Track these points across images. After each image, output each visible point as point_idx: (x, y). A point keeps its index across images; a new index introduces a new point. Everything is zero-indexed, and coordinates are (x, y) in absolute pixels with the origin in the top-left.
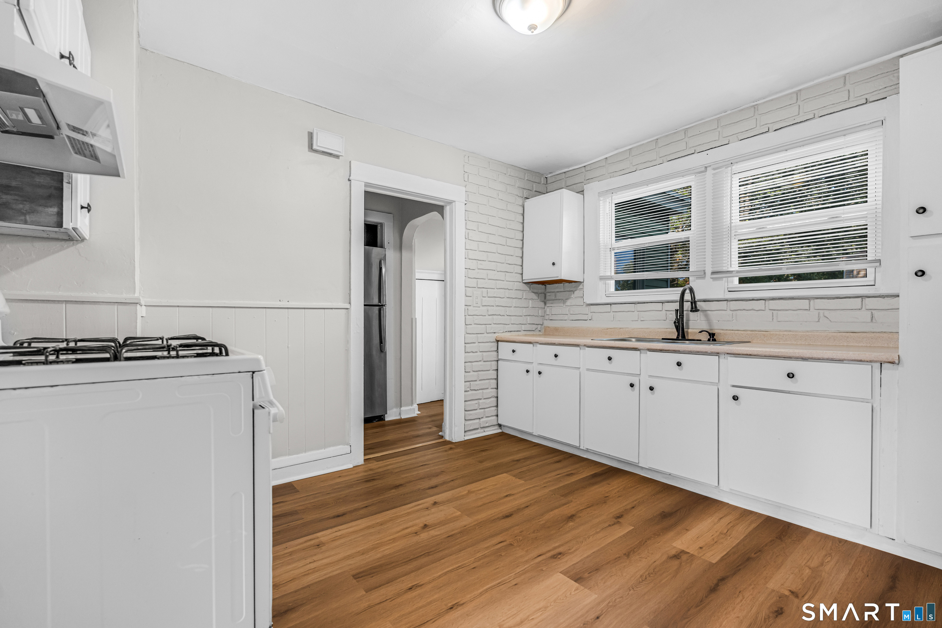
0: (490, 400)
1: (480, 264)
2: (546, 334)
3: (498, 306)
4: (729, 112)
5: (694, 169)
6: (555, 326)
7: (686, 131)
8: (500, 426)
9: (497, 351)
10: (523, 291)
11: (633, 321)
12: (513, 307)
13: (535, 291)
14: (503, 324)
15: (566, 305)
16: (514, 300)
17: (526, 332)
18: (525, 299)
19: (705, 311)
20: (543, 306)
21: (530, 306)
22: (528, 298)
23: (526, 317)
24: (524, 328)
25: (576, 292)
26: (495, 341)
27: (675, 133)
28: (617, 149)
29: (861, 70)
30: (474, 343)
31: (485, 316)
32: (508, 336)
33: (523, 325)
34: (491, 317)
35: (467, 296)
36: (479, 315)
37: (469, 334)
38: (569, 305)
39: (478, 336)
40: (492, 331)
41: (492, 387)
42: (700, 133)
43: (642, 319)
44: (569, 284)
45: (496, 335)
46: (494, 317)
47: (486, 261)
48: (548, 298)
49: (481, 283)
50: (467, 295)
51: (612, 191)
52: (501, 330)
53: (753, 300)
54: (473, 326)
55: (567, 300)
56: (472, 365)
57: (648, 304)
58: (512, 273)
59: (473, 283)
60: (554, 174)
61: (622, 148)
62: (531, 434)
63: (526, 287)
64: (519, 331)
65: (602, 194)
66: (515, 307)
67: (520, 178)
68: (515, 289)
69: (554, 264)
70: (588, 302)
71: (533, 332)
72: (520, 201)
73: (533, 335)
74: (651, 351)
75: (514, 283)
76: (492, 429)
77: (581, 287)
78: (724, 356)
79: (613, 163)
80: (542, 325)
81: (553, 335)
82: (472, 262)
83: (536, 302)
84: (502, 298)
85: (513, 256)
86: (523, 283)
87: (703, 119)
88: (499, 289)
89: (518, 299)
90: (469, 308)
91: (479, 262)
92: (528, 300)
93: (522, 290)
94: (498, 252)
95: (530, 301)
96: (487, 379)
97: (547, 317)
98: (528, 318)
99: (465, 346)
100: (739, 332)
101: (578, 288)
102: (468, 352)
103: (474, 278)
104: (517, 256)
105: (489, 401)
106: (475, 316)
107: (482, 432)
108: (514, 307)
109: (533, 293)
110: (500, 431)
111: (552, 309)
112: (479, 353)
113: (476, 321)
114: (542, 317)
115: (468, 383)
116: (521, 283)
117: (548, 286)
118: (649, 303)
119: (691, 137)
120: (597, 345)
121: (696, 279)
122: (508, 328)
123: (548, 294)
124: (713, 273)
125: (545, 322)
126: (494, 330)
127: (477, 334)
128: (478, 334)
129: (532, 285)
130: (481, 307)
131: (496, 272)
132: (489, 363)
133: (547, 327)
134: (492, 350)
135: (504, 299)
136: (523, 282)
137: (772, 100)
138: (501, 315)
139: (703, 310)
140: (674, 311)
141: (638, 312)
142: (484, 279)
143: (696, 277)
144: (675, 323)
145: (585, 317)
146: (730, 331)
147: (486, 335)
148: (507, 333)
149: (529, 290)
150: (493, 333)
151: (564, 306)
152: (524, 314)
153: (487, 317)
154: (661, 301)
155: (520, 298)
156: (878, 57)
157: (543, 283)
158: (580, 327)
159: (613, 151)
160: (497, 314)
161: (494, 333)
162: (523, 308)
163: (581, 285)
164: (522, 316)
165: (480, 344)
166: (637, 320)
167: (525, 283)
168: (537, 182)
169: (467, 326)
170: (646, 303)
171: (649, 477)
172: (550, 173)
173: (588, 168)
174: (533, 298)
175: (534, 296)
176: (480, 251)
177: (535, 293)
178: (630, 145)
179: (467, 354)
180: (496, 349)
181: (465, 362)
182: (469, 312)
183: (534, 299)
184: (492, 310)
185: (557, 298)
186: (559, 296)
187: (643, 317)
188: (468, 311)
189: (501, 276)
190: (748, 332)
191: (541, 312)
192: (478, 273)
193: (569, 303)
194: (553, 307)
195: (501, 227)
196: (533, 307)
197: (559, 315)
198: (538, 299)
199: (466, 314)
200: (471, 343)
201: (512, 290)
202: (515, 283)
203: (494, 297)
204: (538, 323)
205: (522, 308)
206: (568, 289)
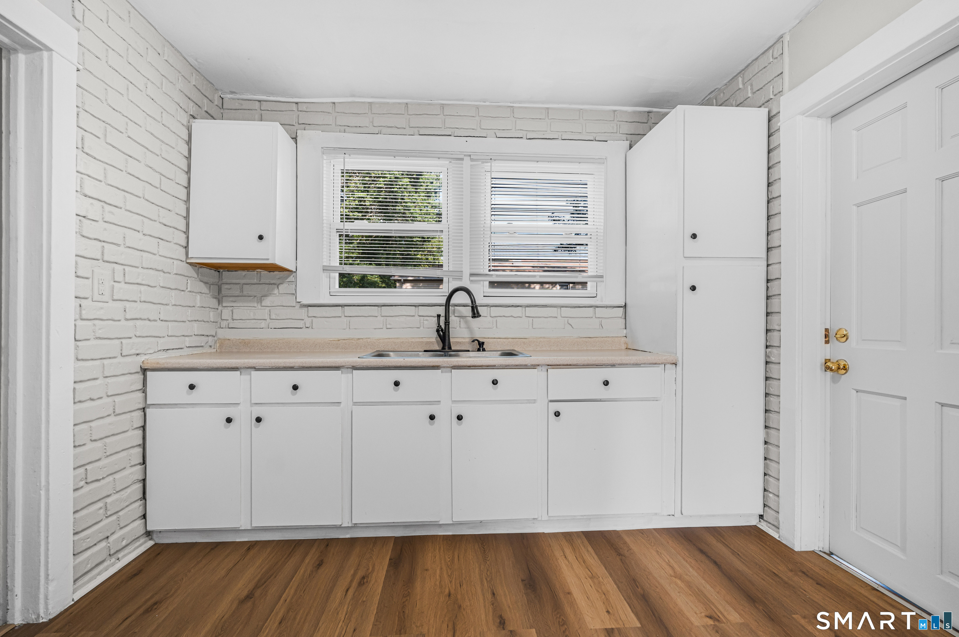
0: (129, 491)
1: (110, 212)
2: (223, 351)
3: (145, 302)
4: (487, 103)
5: (451, 153)
6: (242, 338)
7: (443, 106)
8: (149, 534)
9: (144, 390)
10: (187, 278)
11: (375, 329)
12: (170, 305)
13: (206, 279)
14: (154, 337)
15: (263, 304)
16: (173, 293)
17: (191, 349)
18: (190, 292)
19: (464, 318)
20: (216, 306)
21: (198, 304)
22: (195, 291)
23: (191, 323)
24: (188, 342)
25: (281, 287)
26: (139, 370)
27: (429, 104)
28: (353, 96)
29: (591, 110)
30: (94, 379)
31: (119, 321)
32: (162, 359)
33: (187, 338)
34: (131, 323)
35: (77, 277)
36: (107, 320)
37: (83, 360)
38: (269, 305)
39: (104, 364)
40: (134, 351)
41: (133, 463)
42: (457, 115)
43: (389, 326)
44: (268, 273)
45: (142, 358)
46: (138, 323)
47: (121, 208)
48: (224, 292)
49: (111, 253)
50: (79, 274)
51: (346, 151)
52: (150, 348)
53: (512, 306)
54: (93, 342)
55: (265, 298)
56: (91, 427)
57: (397, 307)
58: (170, 242)
59: (93, 249)
60: (238, 96)
61: (360, 97)
62: (236, 531)
63: (191, 271)
64: (181, 348)
65: (326, 150)
66: (175, 305)
67: (184, 77)
68: (175, 272)
69: (261, 237)
70: (305, 302)
71: (201, 348)
72: (184, 119)
73: (202, 355)
74: (456, 368)
75: (173, 261)
76: (133, 547)
77: (291, 278)
78: (541, 368)
79: (344, 113)
80: (214, 337)
81: (238, 352)
82: (92, 204)
83: (206, 298)
84: (152, 287)
85: (171, 211)
86: (188, 263)
87: (462, 100)
88: (147, 268)
89: (179, 291)
90: (84, 303)
91: (107, 208)
92: (194, 294)
93: (186, 275)
94: (146, 197)
95: (198, 297)
96: (123, 450)
97: (224, 324)
98: (195, 325)
99: (74, 389)
100: (501, 340)
101: (286, 281)
102: (80, 402)
103: (95, 239)
104: (177, 214)
105: (127, 494)
106: (96, 322)
107: (113, 564)
108: (173, 305)
109: (202, 283)
110: (150, 543)
111: (234, 310)
112: (106, 400)
113: (100, 331)
114: (214, 323)
115: (82, 470)
116: (184, 263)
117: (225, 274)
118: (398, 305)
119: (447, 115)
120: (375, 365)
121: (453, 281)
122: (164, 343)
123: (224, 287)
124: (472, 275)
125: (220, 331)
126: (137, 350)
127: (101, 359)
128: (104, 358)
129: (200, 269)
130: (111, 301)
131: (140, 235)
132: (128, 416)
133: (225, 340)
134: (133, 390)
135: (155, 289)
136: (188, 261)
137: (526, 108)
138: (151, 318)
139: (464, 316)
140: (436, 317)
141: (383, 318)
142: (118, 245)
143: (453, 278)
144: (438, 331)
145: (300, 324)
146: (492, 339)
147: (120, 359)
148: (160, 352)
149: (196, 276)
150: (135, 356)
151: (260, 307)
152: (189, 319)
153: (123, 322)
154: (414, 303)
155: (182, 289)
156: (601, 105)
157: (217, 268)
158: (292, 339)
159: (347, 97)
160: (143, 317)
161: (138, 354)
162: (187, 307)
163: (292, 276)
164: (185, 322)
165: (108, 380)
166: (382, 327)
167: (191, 264)
168: (209, 98)
169: (78, 343)
170: (394, 306)
171: (451, 534)
172: (232, 93)
173: (303, 107)
174: (202, 292)
175: (204, 289)
176: (109, 185)
177: (206, 283)
178: (372, 97)
179: (79, 406)
180: (140, 387)
181: (75, 425)
182: (83, 312)
183: (204, 293)
184: (134, 310)
185: (245, 293)
186: (247, 290)
187: (390, 324)
188: (81, 311)
189: (150, 244)
190: (510, 340)
191: (212, 316)
192: (105, 229)
193: (267, 301)
194: (235, 308)
195: (152, 150)
196: (202, 307)
197: (248, 321)
198: (210, 293)
199: (78, 317)
200: (89, 380)
201: (170, 273)
202: (175, 262)
203: (138, 284)
204: (209, 334)
205: (185, 308)
206: (267, 282)
